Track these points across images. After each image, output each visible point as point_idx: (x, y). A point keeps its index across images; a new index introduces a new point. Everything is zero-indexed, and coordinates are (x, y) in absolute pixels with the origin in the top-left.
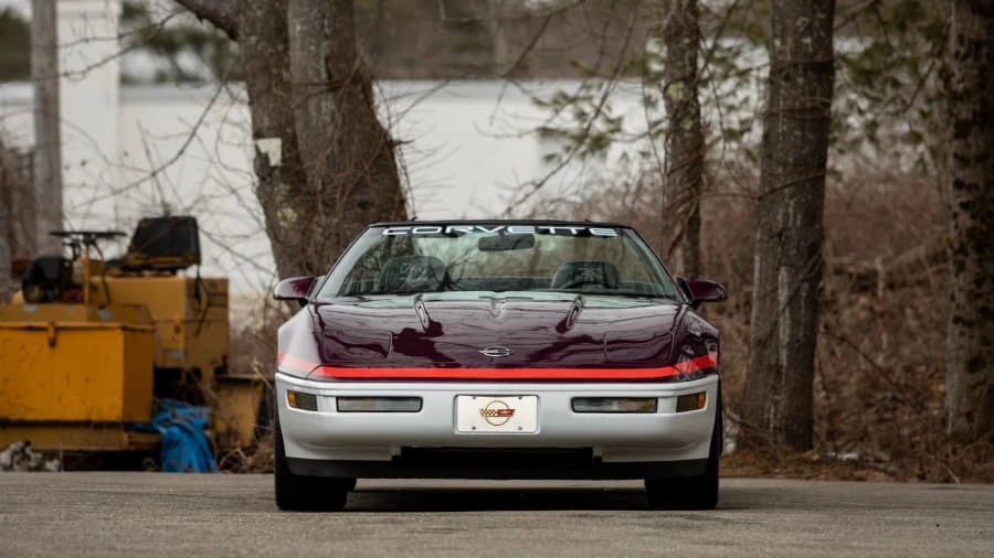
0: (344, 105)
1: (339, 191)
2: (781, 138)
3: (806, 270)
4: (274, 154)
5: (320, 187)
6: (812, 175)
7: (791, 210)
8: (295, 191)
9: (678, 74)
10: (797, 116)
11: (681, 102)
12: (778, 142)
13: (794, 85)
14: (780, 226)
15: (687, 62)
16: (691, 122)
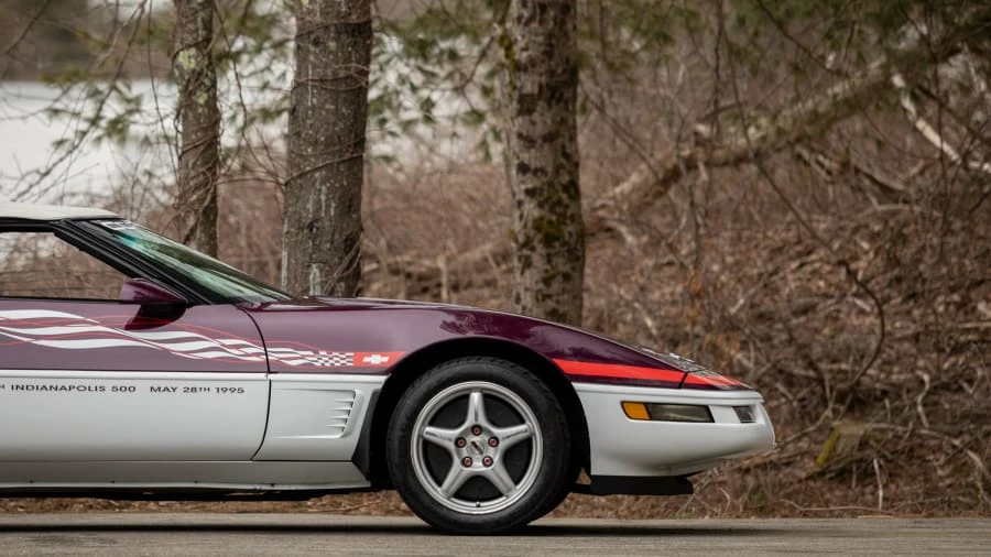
2: (310, 112)
3: (342, 267)
6: (347, 156)
7: (323, 198)
9: (190, 40)
10: (329, 86)
11: (194, 71)
12: (307, 117)
13: (325, 51)
14: (311, 216)
15: (200, 24)
16: (205, 96)
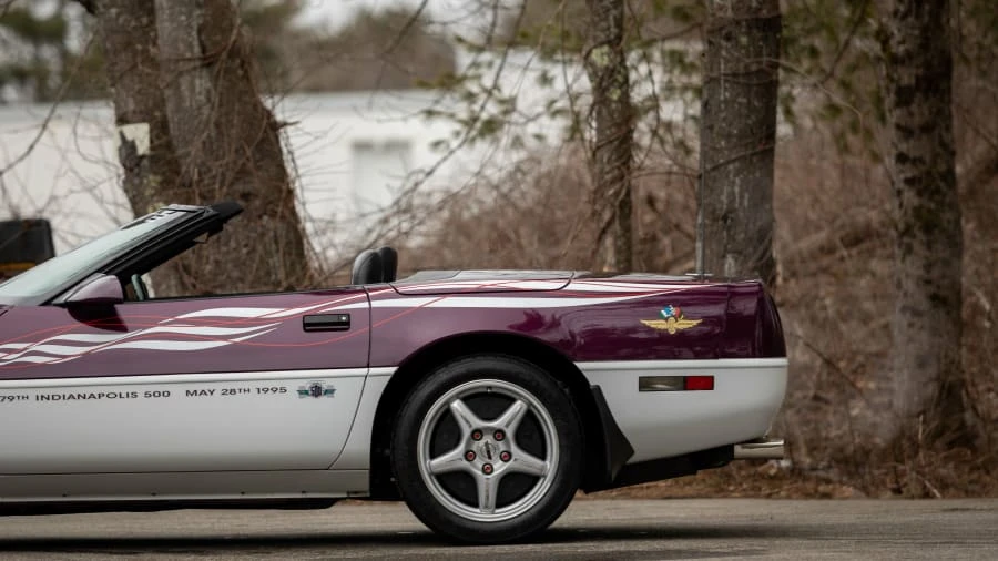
0: (221, 82)
1: (218, 180)
2: (723, 106)
3: (757, 256)
4: (142, 142)
5: (196, 177)
6: (759, 148)
7: (737, 190)
8: (166, 184)
9: (602, 37)
10: (741, 80)
11: (607, 68)
12: (720, 111)
13: (737, 45)
14: (725, 207)
15: (612, 23)
16: (618, 92)
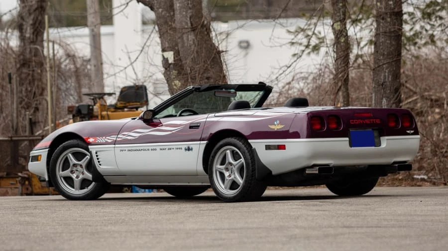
0: (198, 37)
1: (197, 72)
2: (381, 44)
3: (394, 99)
4: (170, 58)
5: (189, 71)
6: (395, 59)
7: (387, 74)
8: (179, 73)
9: (338, 19)
10: (388, 34)
11: (339, 30)
12: (380, 45)
13: (386, 22)
14: (382, 81)
15: (341, 13)
16: (344, 39)
